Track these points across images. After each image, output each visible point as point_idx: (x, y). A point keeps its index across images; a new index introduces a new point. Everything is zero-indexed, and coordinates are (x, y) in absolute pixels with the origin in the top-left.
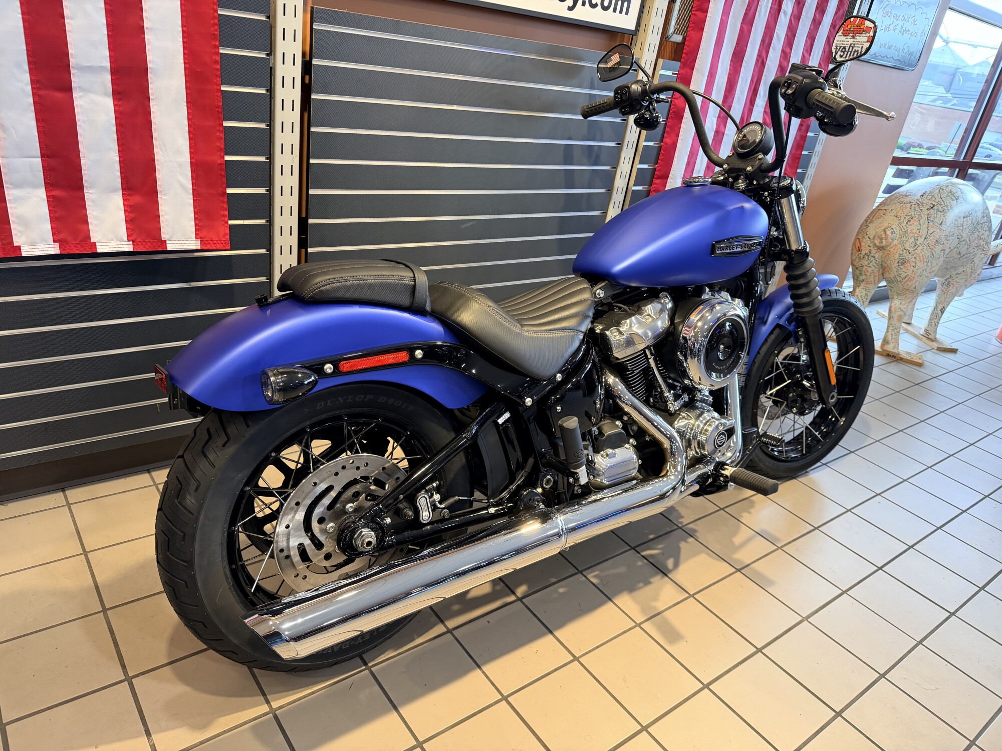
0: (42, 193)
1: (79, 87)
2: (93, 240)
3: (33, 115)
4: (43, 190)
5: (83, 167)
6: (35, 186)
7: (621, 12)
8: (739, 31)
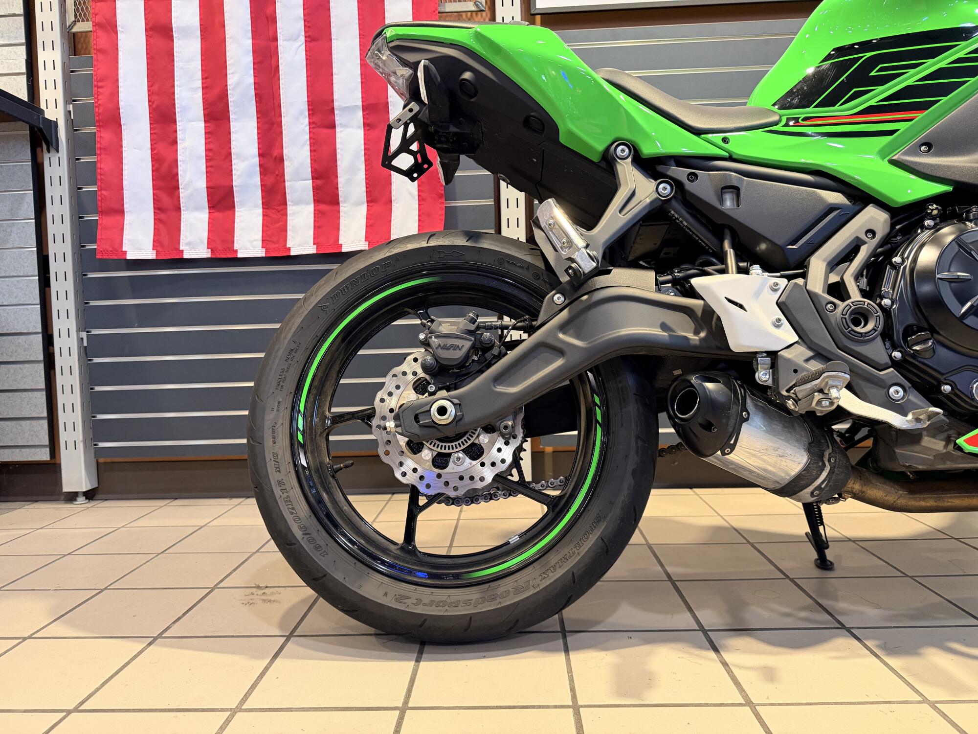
0: (310, 208)
1: (341, 124)
2: (340, 242)
3: (309, 147)
5: (340, 185)
6: (308, 204)
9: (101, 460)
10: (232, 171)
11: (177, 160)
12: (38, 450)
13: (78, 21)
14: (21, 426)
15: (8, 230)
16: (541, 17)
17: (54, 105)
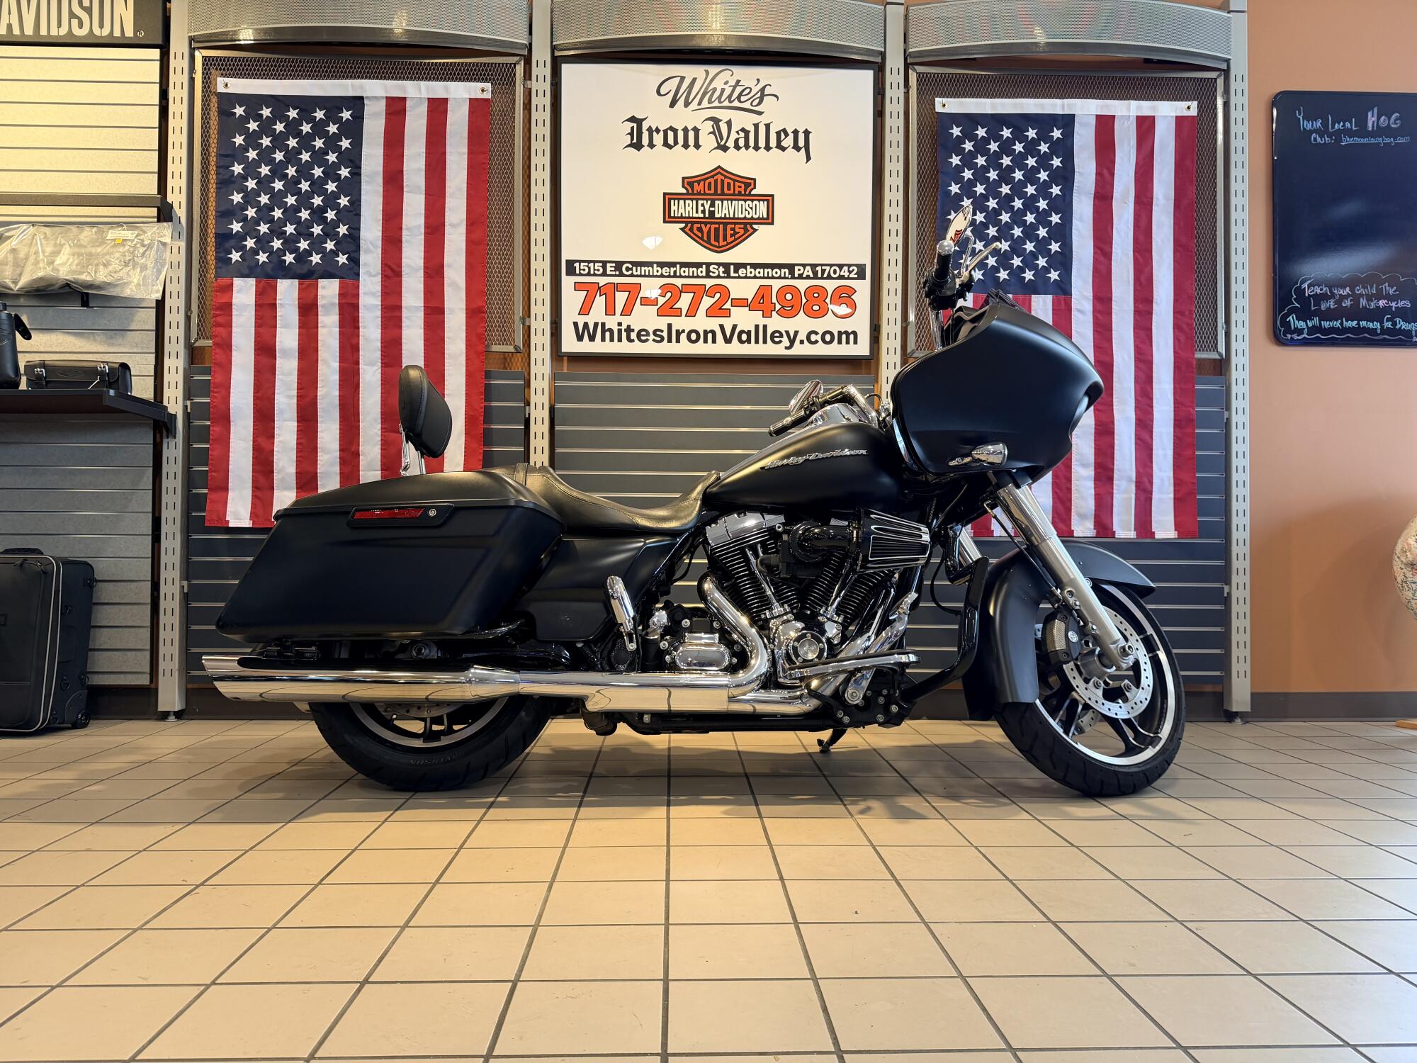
9: (190, 686)
10: (317, 461)
11: (273, 451)
12: (140, 675)
13: (200, 338)
14: (126, 655)
15: (129, 498)
16: (568, 360)
17: (174, 401)
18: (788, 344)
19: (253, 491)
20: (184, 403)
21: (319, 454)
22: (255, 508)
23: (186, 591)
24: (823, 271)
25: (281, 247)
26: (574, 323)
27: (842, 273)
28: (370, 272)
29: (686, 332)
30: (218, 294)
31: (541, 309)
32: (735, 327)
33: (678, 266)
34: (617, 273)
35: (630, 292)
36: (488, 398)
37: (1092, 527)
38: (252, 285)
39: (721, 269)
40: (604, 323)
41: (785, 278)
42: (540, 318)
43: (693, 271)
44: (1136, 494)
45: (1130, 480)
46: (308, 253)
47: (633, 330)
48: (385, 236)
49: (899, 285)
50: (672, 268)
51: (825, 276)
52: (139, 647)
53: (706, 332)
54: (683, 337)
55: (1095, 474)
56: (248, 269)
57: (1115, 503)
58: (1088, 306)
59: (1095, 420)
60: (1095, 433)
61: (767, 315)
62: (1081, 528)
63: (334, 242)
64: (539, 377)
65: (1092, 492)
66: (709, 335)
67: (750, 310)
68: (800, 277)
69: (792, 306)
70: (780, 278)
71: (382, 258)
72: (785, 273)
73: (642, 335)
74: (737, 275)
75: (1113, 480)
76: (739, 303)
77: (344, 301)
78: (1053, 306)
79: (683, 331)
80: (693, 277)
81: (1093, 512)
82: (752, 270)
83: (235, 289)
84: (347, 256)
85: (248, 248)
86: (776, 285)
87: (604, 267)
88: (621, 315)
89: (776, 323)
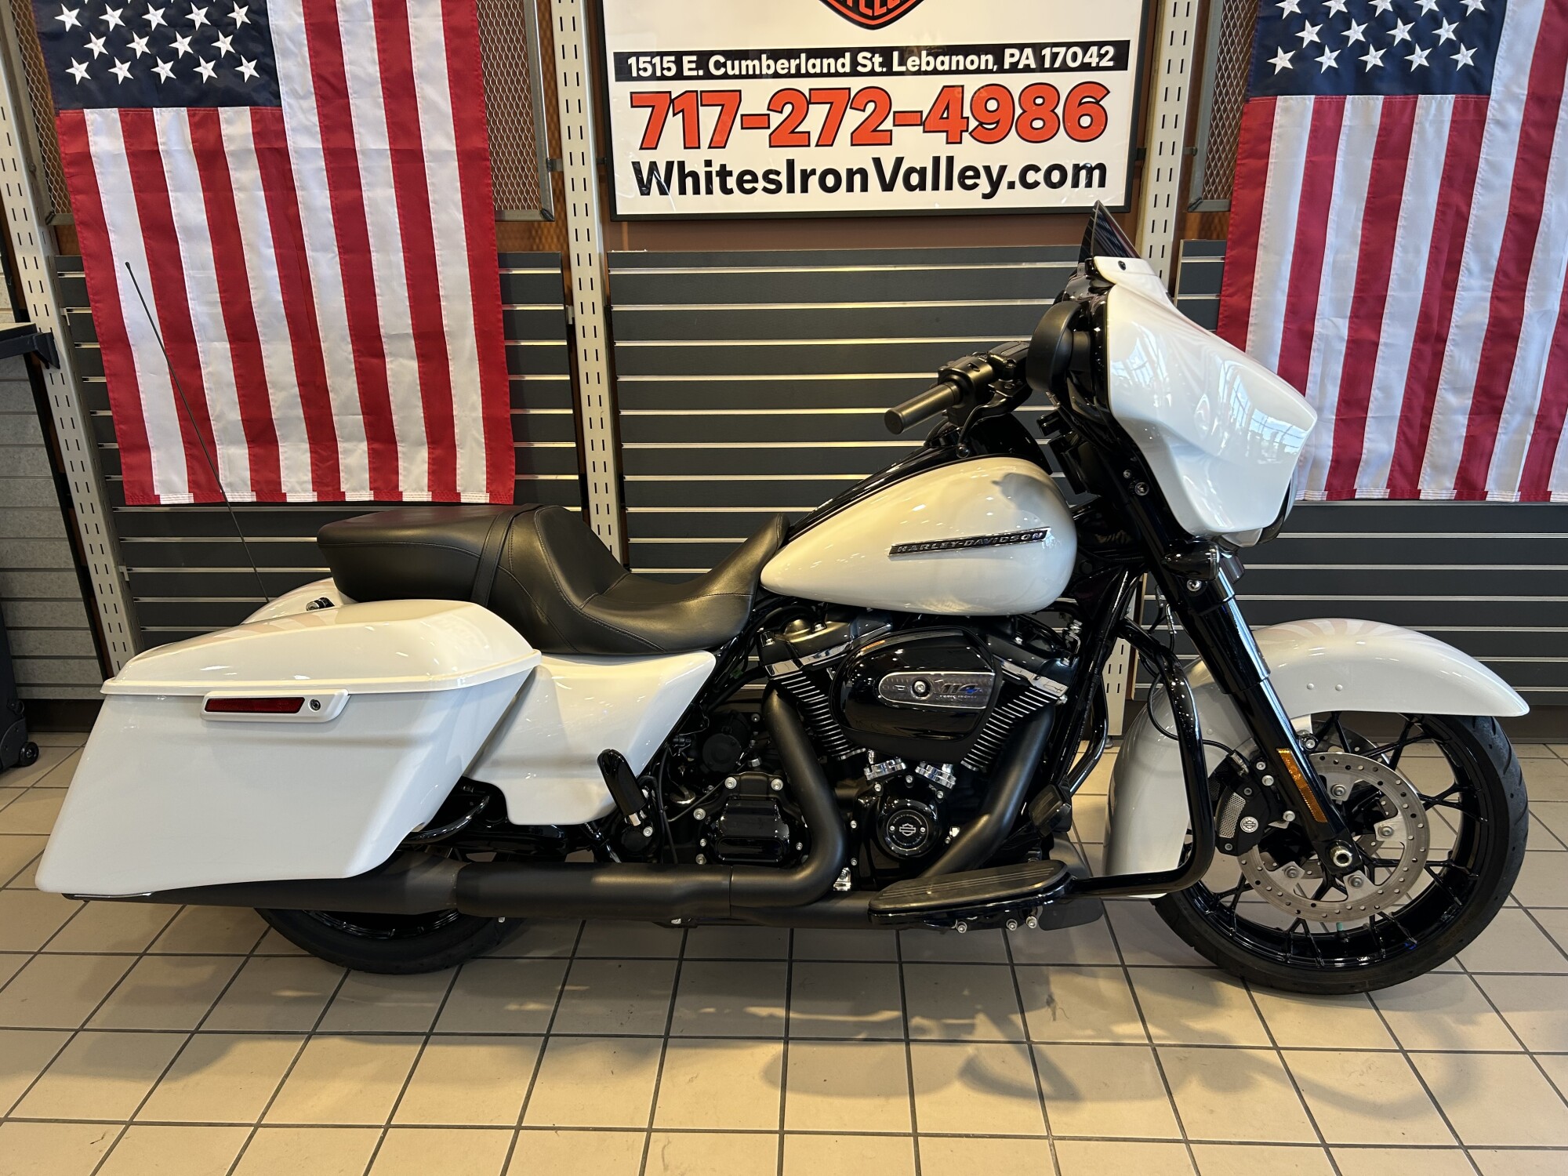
0: (364, 446)
1: (391, 354)
4: (366, 443)
5: (394, 423)
6: (362, 441)
7: (1089, 184)
8: (1370, 172)
10: (269, 402)
11: (202, 388)
12: (92, 689)
13: (58, 211)
14: (69, 664)
16: (628, 225)
17: (45, 314)
18: (988, 190)
19: (185, 447)
20: (59, 313)
21: (270, 391)
22: (193, 474)
23: (127, 579)
24: (1055, 56)
25: (147, 51)
26: (634, 163)
27: (1087, 60)
28: (297, 92)
29: (818, 173)
30: (65, 138)
31: (579, 147)
32: (899, 161)
33: (803, 56)
34: (701, 73)
35: (723, 106)
36: (507, 299)
37: (1453, 487)
38: (114, 120)
39: (878, 59)
40: (684, 162)
41: (987, 71)
42: (577, 159)
43: (829, 65)
44: (1533, 436)
45: (1529, 412)
46: (191, 61)
47: (730, 174)
48: (311, 24)
49: (1185, 81)
50: (792, 61)
51: (1057, 65)
52: (82, 654)
53: (851, 173)
54: (813, 181)
55: (1473, 402)
56: (103, 92)
57: (1497, 449)
58: (1515, 114)
59: (1491, 317)
60: (1486, 337)
61: (954, 140)
62: (1433, 486)
63: (230, 38)
64: (584, 260)
65: (1463, 432)
66: (856, 178)
67: (925, 132)
68: (1014, 69)
69: (997, 122)
70: (978, 71)
71: (311, 64)
72: (987, 61)
73: (746, 181)
74: (903, 69)
75: (1497, 412)
76: (906, 119)
77: (264, 146)
78: (1454, 114)
79: (813, 172)
80: (829, 75)
81: (1458, 465)
82: (931, 59)
83: (89, 129)
84: (253, 63)
85: (96, 55)
86: (972, 84)
87: (679, 63)
88: (710, 147)
89: (969, 153)
